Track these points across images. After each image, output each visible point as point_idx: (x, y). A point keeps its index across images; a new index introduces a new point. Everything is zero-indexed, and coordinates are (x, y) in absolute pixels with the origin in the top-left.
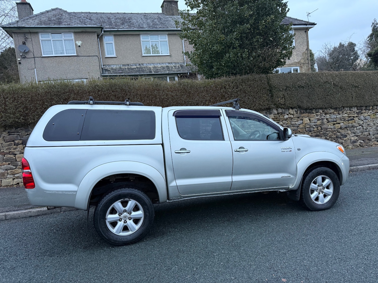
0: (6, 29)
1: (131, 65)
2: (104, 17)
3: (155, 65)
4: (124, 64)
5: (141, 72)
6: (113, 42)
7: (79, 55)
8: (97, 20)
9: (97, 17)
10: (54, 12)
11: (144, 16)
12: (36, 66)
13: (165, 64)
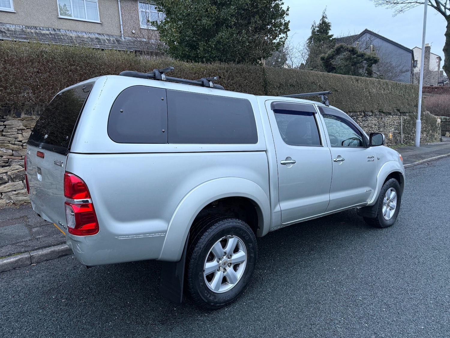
1: (41, 28)
3: (79, 34)
4: (29, 25)
13: (93, 35)
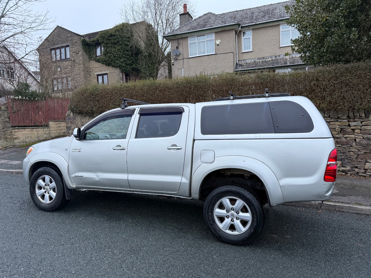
0: (167, 38)
1: (267, 57)
2: (248, 13)
4: (260, 57)
5: (275, 65)
6: (251, 37)
7: (217, 53)
8: (240, 17)
9: (241, 14)
10: (205, 17)
11: (291, 4)
12: (184, 66)
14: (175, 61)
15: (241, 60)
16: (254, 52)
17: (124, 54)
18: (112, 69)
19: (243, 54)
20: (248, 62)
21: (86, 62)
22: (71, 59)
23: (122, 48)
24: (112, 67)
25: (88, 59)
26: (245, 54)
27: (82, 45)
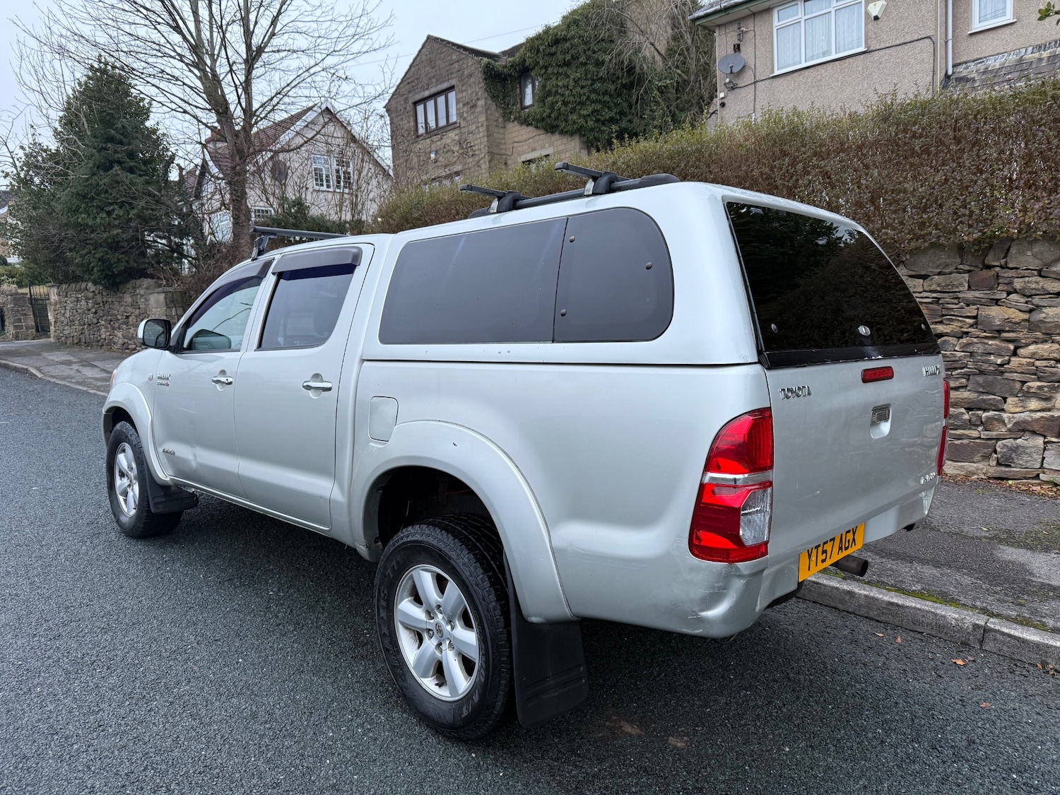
0: (703, 21)
4: (1043, 42)
7: (872, 48)
12: (757, 106)
14: (729, 93)
15: (966, 63)
16: (1018, 25)
17: (594, 91)
18: (559, 142)
19: (974, 39)
20: (994, 66)
21: (496, 129)
22: (458, 125)
23: (586, 75)
24: (560, 134)
25: (501, 120)
26: (981, 36)
27: (485, 79)
